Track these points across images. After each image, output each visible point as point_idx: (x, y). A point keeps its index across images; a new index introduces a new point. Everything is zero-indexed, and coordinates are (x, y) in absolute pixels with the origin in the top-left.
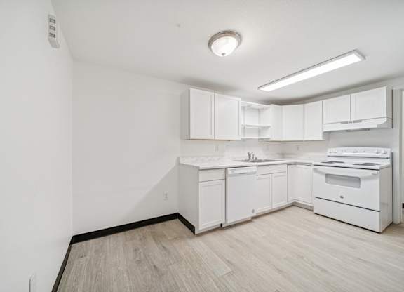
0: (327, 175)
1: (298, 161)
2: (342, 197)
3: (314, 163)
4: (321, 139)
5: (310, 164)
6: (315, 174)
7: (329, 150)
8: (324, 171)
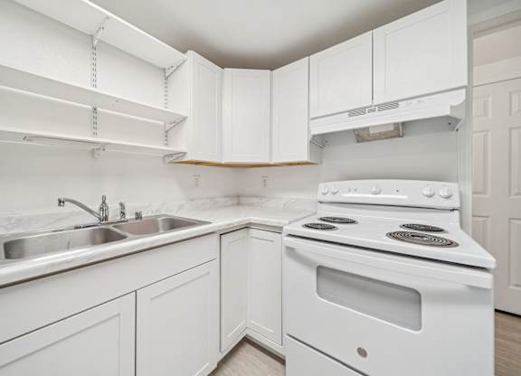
0: (321, 270)
1: (254, 218)
2: (362, 352)
3: (288, 229)
4: (305, 158)
5: (278, 230)
6: (291, 265)
7: (322, 187)
8: (311, 256)
